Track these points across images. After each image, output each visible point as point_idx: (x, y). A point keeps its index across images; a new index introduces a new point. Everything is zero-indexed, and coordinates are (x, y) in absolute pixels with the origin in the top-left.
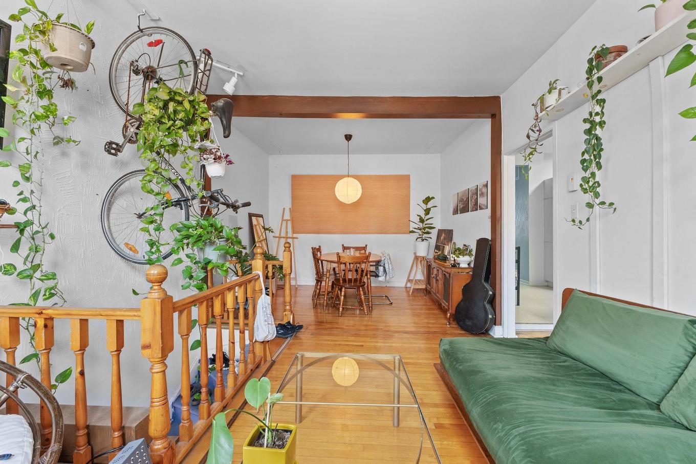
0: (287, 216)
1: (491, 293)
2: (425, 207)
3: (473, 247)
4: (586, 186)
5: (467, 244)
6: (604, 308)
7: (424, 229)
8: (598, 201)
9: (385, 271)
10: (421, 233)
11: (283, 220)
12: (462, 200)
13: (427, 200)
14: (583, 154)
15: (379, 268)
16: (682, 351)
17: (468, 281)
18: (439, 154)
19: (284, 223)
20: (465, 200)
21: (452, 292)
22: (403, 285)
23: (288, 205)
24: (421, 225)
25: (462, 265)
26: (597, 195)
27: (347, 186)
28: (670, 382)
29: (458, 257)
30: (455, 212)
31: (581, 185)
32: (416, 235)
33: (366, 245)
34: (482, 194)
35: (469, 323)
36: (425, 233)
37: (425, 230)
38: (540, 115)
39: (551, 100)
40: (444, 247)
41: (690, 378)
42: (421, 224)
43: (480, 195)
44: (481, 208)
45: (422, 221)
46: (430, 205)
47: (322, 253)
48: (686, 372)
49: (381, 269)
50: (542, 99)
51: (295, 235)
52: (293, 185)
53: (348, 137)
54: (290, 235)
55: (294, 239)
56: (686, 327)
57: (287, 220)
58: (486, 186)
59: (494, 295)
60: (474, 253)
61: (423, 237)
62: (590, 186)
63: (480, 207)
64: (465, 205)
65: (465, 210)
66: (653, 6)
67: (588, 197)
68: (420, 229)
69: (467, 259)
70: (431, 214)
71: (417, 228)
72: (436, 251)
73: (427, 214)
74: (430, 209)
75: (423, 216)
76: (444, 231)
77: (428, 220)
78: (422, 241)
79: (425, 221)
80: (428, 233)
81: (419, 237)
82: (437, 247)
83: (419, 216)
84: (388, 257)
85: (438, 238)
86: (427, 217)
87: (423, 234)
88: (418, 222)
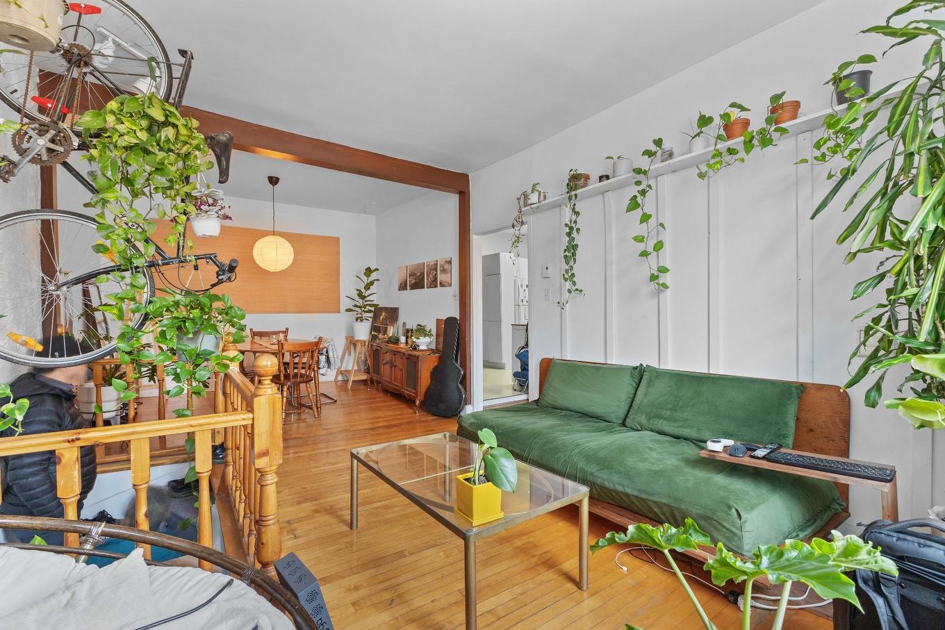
1: (462, 373)
2: (365, 279)
3: (432, 326)
4: (566, 276)
5: (422, 324)
6: (580, 368)
7: (365, 307)
8: (574, 288)
9: (328, 360)
10: (360, 312)
12: (412, 275)
13: (369, 271)
14: (565, 251)
15: (321, 357)
16: (631, 388)
17: (436, 364)
18: (374, 216)
20: (419, 274)
22: (333, 379)
24: (360, 302)
26: (574, 283)
27: (277, 248)
28: (627, 408)
29: (418, 338)
30: (403, 287)
31: (564, 275)
32: (353, 315)
33: (287, 329)
34: (444, 271)
35: (442, 406)
36: (365, 312)
38: (523, 209)
39: (534, 198)
40: (387, 328)
41: (639, 402)
43: (441, 271)
44: (442, 285)
45: (361, 295)
46: (374, 276)
48: (635, 399)
49: (323, 358)
50: (525, 196)
53: (273, 181)
56: (631, 372)
58: (450, 262)
59: (465, 375)
60: (434, 332)
61: (363, 316)
62: (570, 277)
63: (440, 283)
64: (417, 280)
65: (418, 285)
66: (612, 158)
67: (568, 285)
68: (360, 307)
69: (427, 339)
70: (373, 289)
71: (355, 306)
72: (373, 333)
73: (369, 288)
74: (372, 283)
75: (363, 291)
76: (386, 309)
77: (368, 296)
78: (362, 321)
79: (366, 297)
80: (370, 311)
81: (358, 316)
82: (374, 328)
83: (357, 290)
84: (332, 343)
85: (375, 318)
86: (368, 292)
87: (363, 313)
88: (357, 298)
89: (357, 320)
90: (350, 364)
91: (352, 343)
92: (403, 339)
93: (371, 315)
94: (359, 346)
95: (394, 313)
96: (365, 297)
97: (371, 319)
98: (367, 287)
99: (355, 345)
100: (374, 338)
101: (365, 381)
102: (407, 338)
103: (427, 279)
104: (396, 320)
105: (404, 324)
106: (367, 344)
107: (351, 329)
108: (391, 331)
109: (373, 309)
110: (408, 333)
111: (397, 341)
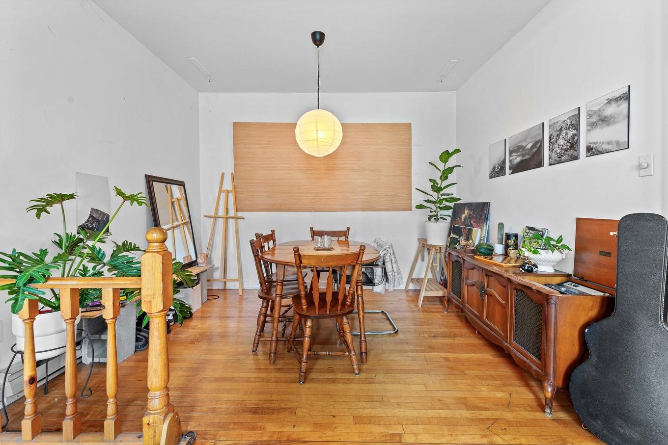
0: (228, 185)
2: (441, 166)
5: (538, 226)
7: (441, 201)
9: (385, 273)
10: (435, 209)
11: (220, 191)
12: (515, 149)
13: (446, 156)
15: (375, 269)
18: (454, 92)
19: (223, 195)
21: (555, 340)
23: (229, 169)
24: (435, 196)
25: (542, 269)
29: (534, 252)
30: (498, 172)
32: (426, 213)
33: (348, 229)
34: (602, 121)
36: (441, 208)
37: (441, 204)
40: (470, 231)
42: (435, 194)
45: (436, 189)
46: (452, 161)
47: (277, 243)
49: (378, 271)
51: (240, 214)
52: (235, 137)
53: (318, 38)
54: (232, 213)
55: (239, 220)
57: (228, 192)
61: (439, 214)
64: (526, 156)
65: (528, 165)
68: (435, 203)
69: (556, 256)
70: (452, 178)
71: (428, 201)
72: (452, 235)
73: (446, 178)
74: (450, 170)
75: (439, 181)
76: (470, 205)
77: (446, 187)
78: (437, 220)
79: (442, 190)
80: (447, 208)
81: (431, 214)
82: (454, 229)
83: (431, 180)
84: (390, 251)
85: (455, 216)
86: (445, 183)
87: (439, 210)
88: (430, 191)
89: (429, 219)
90: (423, 271)
91: (424, 246)
92: (499, 249)
93: (450, 212)
94: (433, 251)
95: (482, 211)
96: (440, 189)
97: (449, 219)
98: (444, 177)
99: (429, 250)
100: (453, 242)
101: (441, 299)
102: (507, 247)
103: (551, 150)
104: (486, 219)
105: (501, 226)
106: (443, 250)
107: (423, 230)
108: (478, 235)
109: (452, 204)
110: (510, 241)
111: (489, 252)
